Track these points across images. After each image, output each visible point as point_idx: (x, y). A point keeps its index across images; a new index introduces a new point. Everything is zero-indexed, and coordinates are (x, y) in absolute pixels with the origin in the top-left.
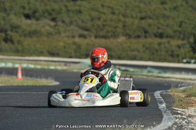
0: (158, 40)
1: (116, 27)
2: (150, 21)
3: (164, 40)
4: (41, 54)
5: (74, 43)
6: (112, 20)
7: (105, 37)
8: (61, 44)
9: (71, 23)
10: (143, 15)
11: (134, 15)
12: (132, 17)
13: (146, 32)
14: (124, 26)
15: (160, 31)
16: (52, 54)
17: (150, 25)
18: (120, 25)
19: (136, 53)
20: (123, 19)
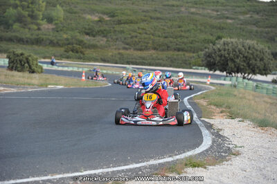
0: (177, 53)
1: (148, 43)
2: (171, 39)
3: (180, 53)
4: (96, 60)
5: (119, 54)
6: (145, 38)
7: (141, 50)
8: (110, 54)
9: (117, 39)
10: (166, 35)
11: (160, 34)
12: (159, 36)
13: (168, 47)
14: (153, 42)
15: (178, 46)
16: (104, 61)
17: (171, 42)
18: (151, 42)
19: (161, 61)
20: (152, 37)
